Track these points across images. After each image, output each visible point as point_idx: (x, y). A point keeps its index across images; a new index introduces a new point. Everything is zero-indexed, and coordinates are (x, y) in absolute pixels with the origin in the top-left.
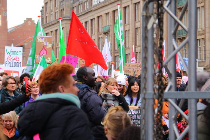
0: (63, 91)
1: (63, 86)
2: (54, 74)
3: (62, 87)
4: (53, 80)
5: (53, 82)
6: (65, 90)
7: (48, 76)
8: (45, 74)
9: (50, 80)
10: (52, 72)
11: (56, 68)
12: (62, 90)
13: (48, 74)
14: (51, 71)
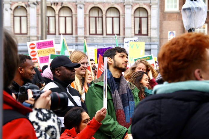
0: (201, 77)
1: (200, 70)
2: (186, 51)
3: (199, 72)
4: (185, 60)
5: (186, 64)
6: (203, 76)
7: (177, 55)
8: (171, 52)
9: (180, 61)
10: (182, 49)
11: (188, 41)
12: (200, 75)
13: (176, 52)
14: (181, 47)
